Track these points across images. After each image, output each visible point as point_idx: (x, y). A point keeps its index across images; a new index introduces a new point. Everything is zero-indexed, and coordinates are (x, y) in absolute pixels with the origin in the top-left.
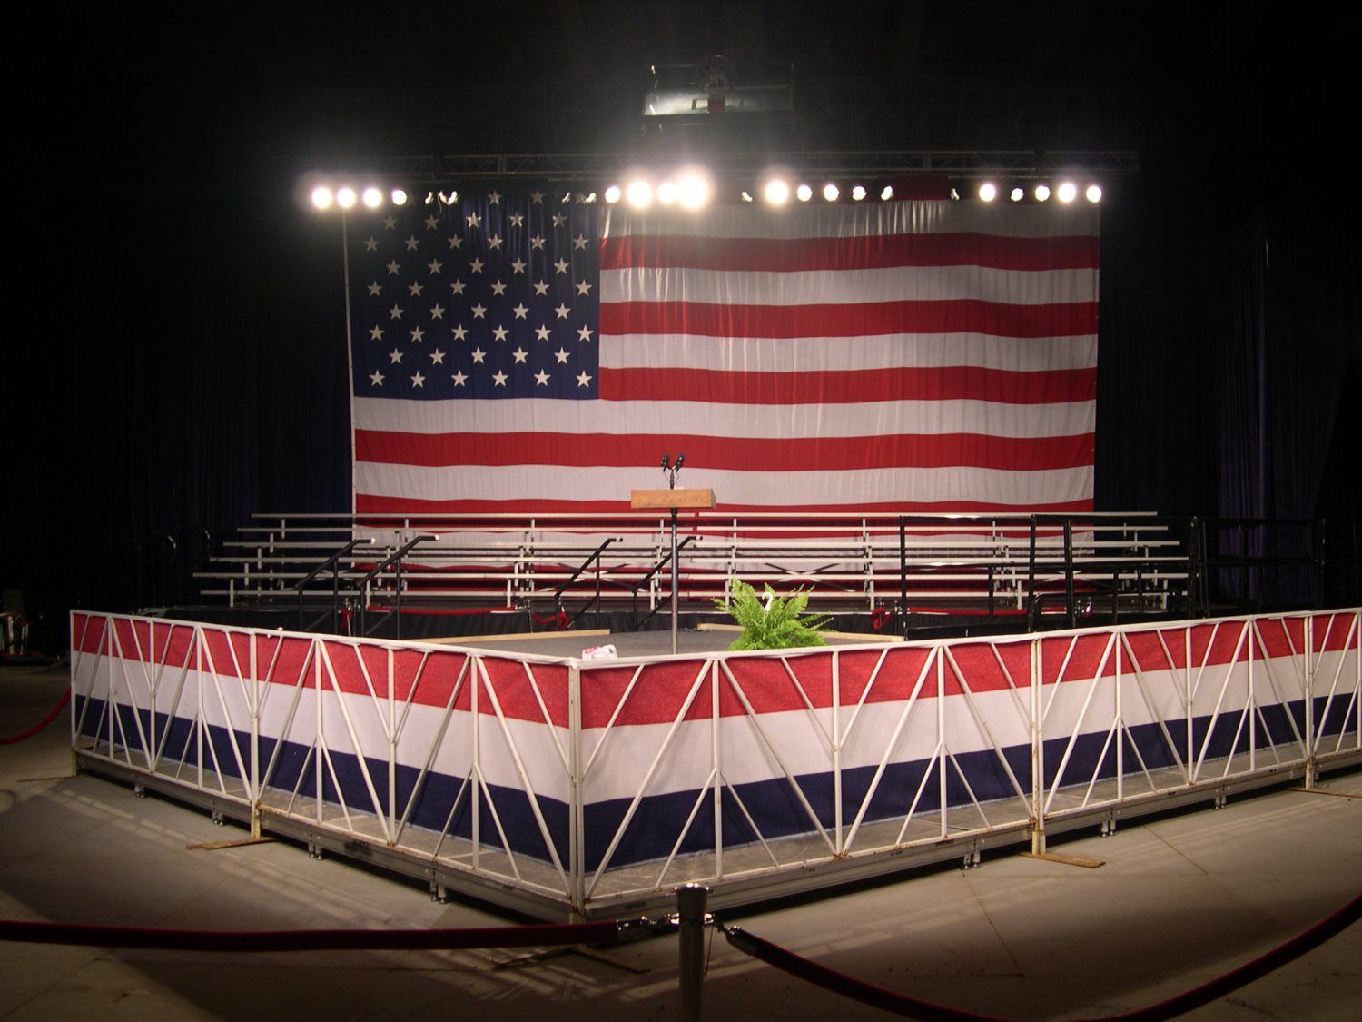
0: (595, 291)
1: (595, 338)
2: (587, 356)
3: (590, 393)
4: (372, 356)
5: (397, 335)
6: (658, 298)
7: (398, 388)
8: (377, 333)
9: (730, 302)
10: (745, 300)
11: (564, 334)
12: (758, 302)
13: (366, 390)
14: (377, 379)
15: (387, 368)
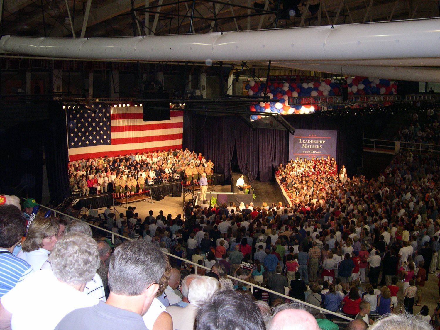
0: (110, 124)
1: (110, 133)
2: (109, 136)
3: (110, 144)
4: (72, 140)
5: (76, 135)
6: (120, 125)
7: (77, 146)
8: (72, 135)
9: (131, 125)
10: (134, 124)
11: (105, 133)
12: (136, 125)
13: (71, 147)
14: (73, 144)
15: (74, 142)
